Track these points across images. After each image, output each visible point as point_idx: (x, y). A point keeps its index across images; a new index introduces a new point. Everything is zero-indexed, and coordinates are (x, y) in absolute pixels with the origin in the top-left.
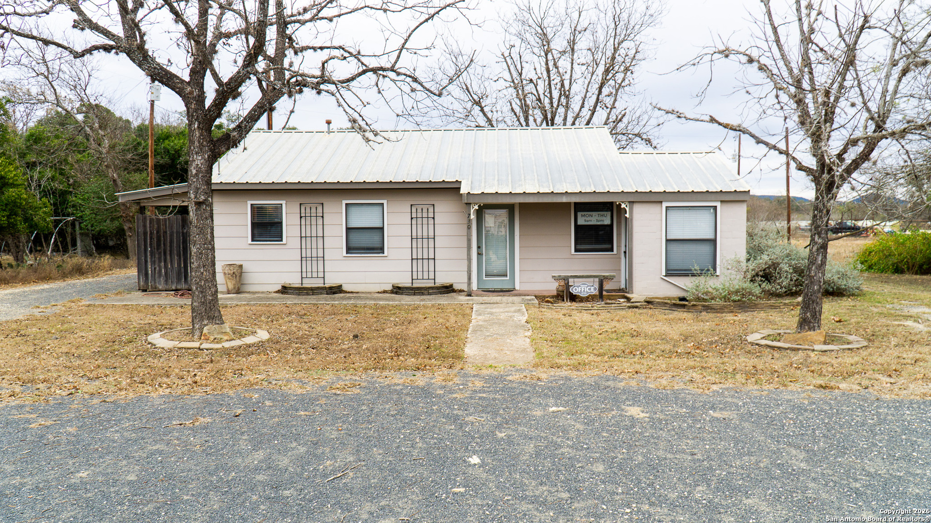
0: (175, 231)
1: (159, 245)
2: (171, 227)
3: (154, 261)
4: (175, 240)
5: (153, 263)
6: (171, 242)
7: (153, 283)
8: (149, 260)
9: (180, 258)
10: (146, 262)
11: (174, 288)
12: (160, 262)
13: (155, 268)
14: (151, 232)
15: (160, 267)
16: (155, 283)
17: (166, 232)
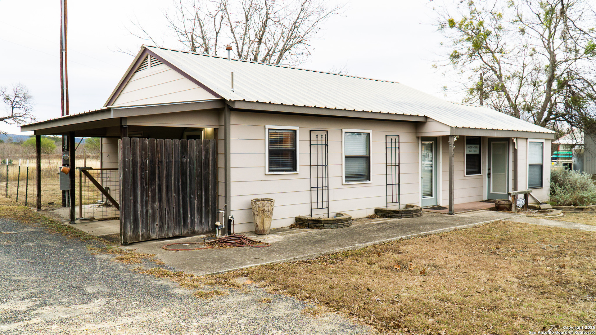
0: (173, 160)
1: (153, 179)
2: (168, 155)
3: (146, 202)
4: (173, 172)
5: (145, 204)
6: (168, 176)
7: (144, 231)
8: (139, 200)
9: (179, 196)
10: (135, 202)
11: (171, 235)
12: (154, 201)
13: (147, 211)
14: (142, 160)
15: (153, 208)
16: (147, 230)
17: (162, 162)
